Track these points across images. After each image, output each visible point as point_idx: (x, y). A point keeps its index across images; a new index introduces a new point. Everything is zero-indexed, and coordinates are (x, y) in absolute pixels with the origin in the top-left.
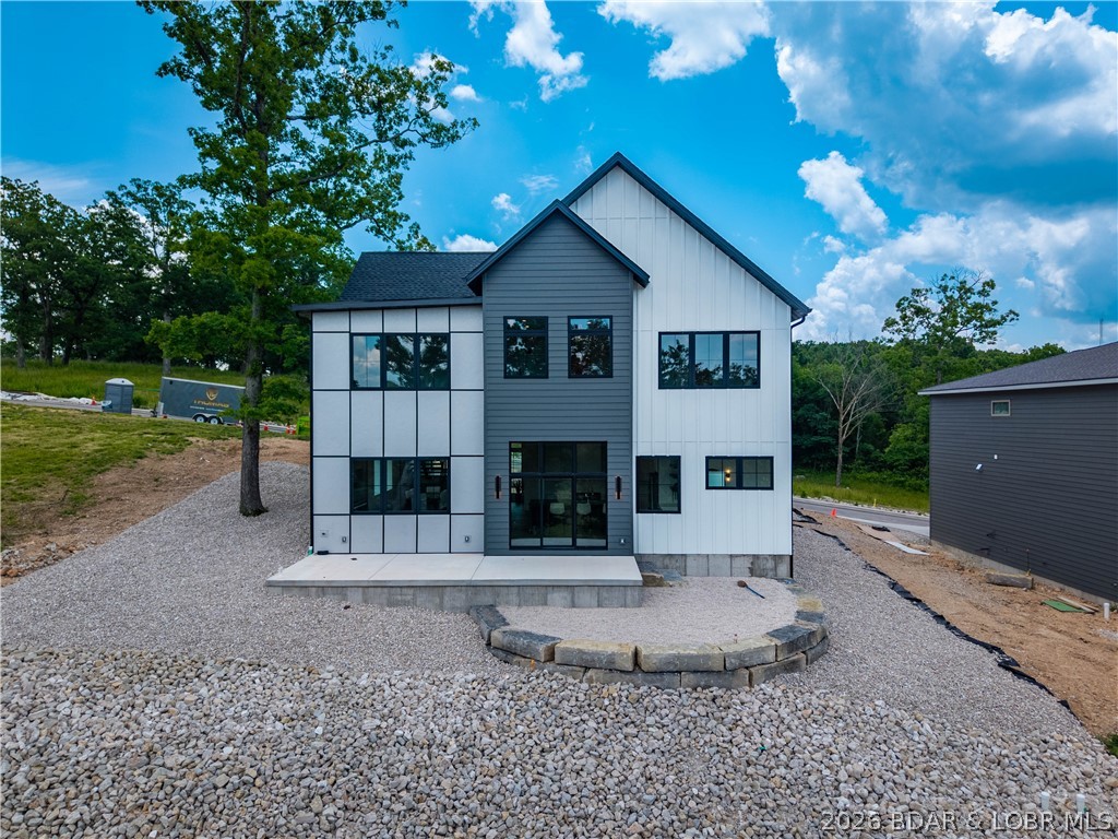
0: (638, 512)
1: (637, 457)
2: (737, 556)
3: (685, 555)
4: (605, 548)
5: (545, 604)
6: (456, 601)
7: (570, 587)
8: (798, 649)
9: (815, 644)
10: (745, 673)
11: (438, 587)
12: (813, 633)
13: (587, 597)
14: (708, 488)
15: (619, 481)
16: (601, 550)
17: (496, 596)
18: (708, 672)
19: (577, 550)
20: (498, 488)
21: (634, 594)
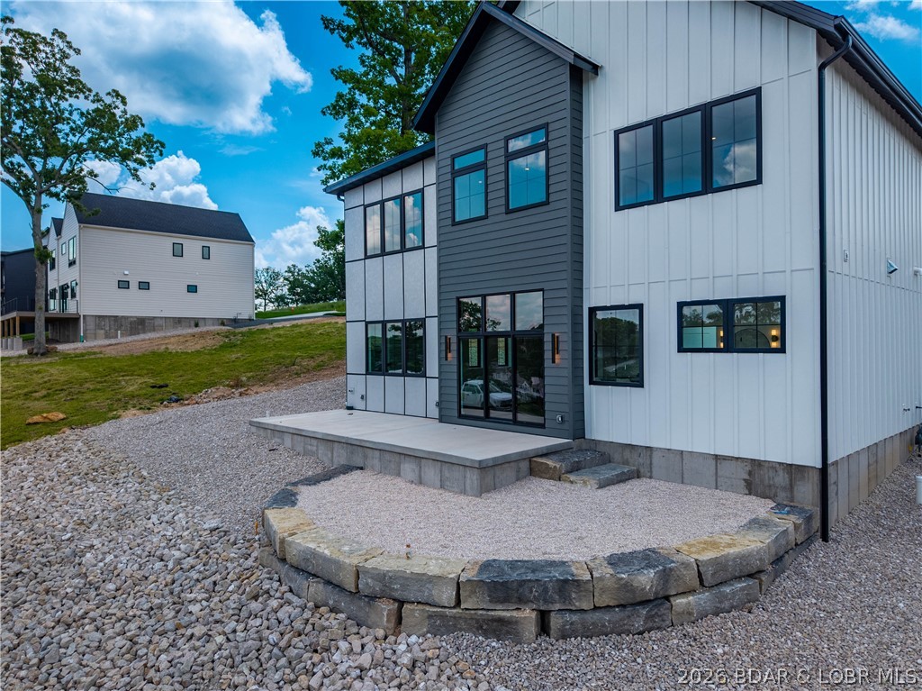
0: (591, 382)
1: (589, 309)
2: (725, 458)
3: (648, 448)
4: (542, 426)
5: (399, 475)
6: (341, 457)
7: (417, 457)
8: (522, 601)
9: (585, 606)
10: (386, 607)
11: (329, 441)
12: (578, 583)
13: (431, 473)
14: (681, 349)
15: (555, 340)
16: (538, 428)
17: (365, 457)
18: (339, 587)
19: (515, 426)
20: (448, 349)
21: (472, 478)
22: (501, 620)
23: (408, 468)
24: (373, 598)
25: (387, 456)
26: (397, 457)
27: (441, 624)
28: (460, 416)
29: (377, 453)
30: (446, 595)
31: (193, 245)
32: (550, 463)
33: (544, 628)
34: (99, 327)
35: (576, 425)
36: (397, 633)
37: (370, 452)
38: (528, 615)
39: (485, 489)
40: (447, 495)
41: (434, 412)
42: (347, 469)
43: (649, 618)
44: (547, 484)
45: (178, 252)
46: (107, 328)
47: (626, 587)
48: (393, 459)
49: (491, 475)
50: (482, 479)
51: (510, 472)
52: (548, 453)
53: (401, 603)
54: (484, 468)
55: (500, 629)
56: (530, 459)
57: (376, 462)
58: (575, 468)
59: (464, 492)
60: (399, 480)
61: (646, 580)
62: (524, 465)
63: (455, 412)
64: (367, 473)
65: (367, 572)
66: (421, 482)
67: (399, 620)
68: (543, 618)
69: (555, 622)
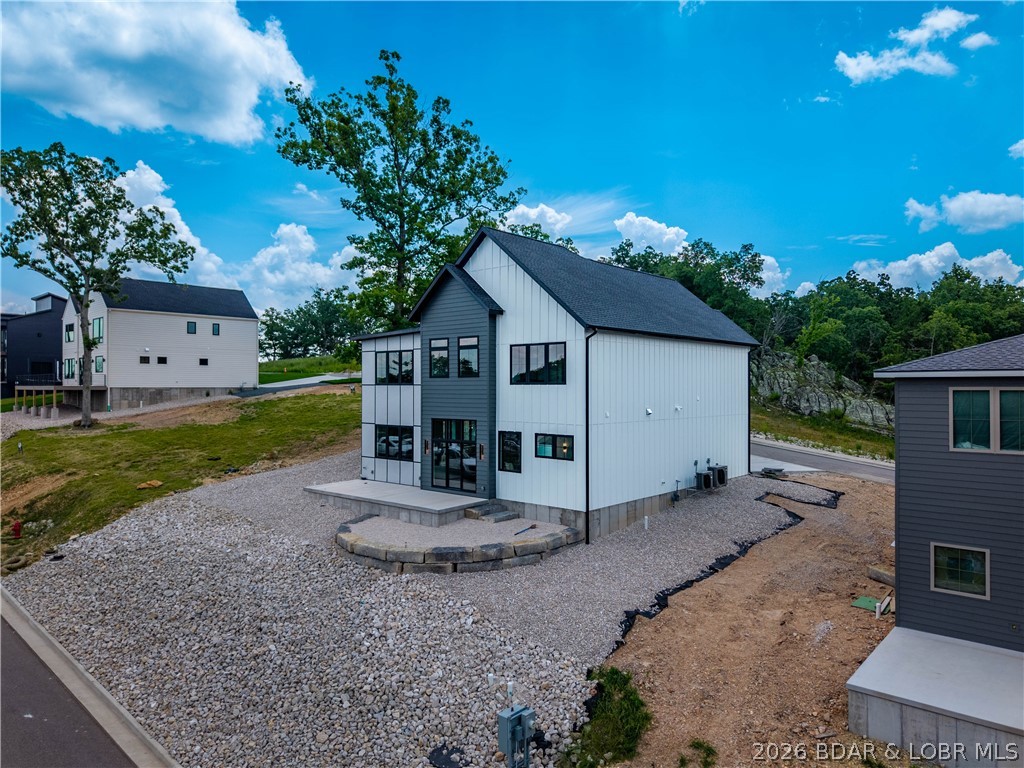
0: (499, 469)
1: (500, 432)
2: (553, 508)
3: (523, 503)
4: (475, 492)
5: (398, 518)
6: (365, 510)
7: (408, 509)
8: (448, 560)
9: (470, 561)
10: (398, 565)
11: (358, 501)
12: (467, 553)
13: (415, 517)
14: (536, 456)
15: (481, 447)
16: (472, 493)
17: (380, 510)
18: (379, 560)
19: (462, 491)
20: (426, 447)
21: (435, 519)
22: (440, 567)
23: (404, 515)
24: (392, 562)
25: (393, 509)
26: (397, 510)
27: (418, 569)
28: (433, 486)
29: (387, 508)
30: (420, 559)
31: (204, 323)
32: (474, 511)
33: (455, 570)
34: (123, 397)
35: (492, 492)
36: (401, 574)
37: (383, 507)
38: (449, 565)
39: (441, 524)
40: (422, 527)
41: (418, 483)
42: (370, 516)
43: (493, 566)
44: (472, 521)
45: (192, 329)
46: (130, 399)
47: (485, 554)
48: (396, 509)
49: (444, 517)
50: (439, 519)
51: (454, 516)
52: (474, 506)
53: (403, 563)
54: (441, 514)
55: (439, 570)
56: (465, 509)
57: (386, 512)
58: (487, 513)
59: (431, 526)
60: (399, 521)
61: (492, 552)
62: (462, 513)
63: (428, 484)
64: (381, 518)
65: (390, 552)
66: (410, 522)
67: (402, 570)
68: (455, 566)
69: (459, 567)
